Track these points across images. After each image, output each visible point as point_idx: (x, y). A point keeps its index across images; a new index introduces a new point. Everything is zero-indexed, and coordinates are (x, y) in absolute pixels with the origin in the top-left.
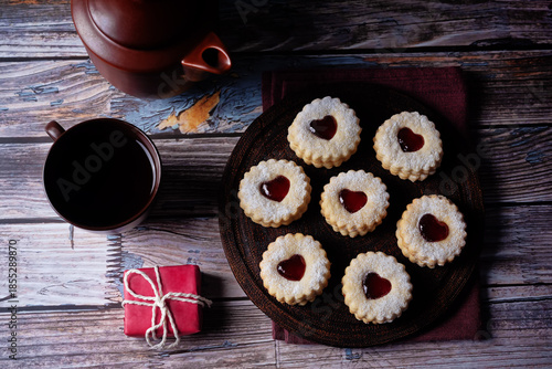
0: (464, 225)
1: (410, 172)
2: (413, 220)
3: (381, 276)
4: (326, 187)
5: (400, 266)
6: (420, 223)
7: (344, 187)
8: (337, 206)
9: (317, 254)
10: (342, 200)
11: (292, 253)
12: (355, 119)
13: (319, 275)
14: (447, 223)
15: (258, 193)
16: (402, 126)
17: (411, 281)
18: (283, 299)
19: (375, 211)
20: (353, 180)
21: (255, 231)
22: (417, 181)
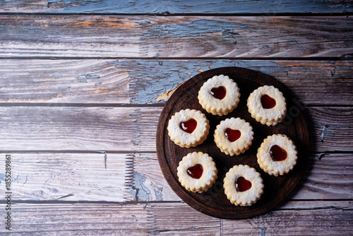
0: (296, 152)
1: (267, 120)
2: (267, 148)
3: (246, 179)
4: (218, 126)
5: (258, 174)
6: (271, 150)
7: (228, 127)
8: (223, 137)
9: (210, 164)
10: (226, 135)
11: (196, 163)
12: (237, 88)
13: (210, 176)
14: (286, 151)
15: (178, 128)
16: (264, 94)
17: (263, 183)
18: (189, 189)
19: (245, 142)
20: (234, 123)
21: (176, 149)
22: (271, 126)
